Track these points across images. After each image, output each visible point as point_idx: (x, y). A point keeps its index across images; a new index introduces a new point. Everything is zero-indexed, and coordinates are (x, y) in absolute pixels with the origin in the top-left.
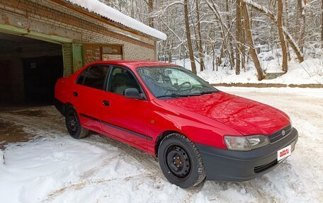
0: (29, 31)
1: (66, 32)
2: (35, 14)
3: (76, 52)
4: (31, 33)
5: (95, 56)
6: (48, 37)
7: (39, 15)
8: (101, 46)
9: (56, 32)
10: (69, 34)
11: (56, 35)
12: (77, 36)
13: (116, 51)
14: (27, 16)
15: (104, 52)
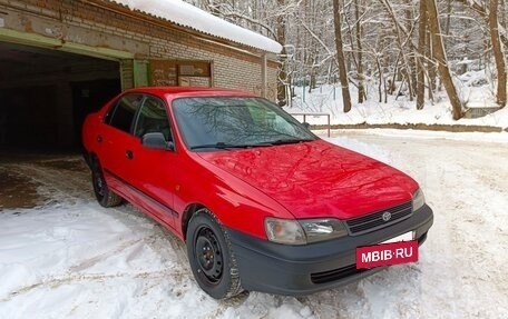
0: (63, 42)
1: (124, 43)
2: (73, 15)
3: (140, 73)
4: (67, 44)
5: (168, 78)
6: (95, 50)
7: (81, 17)
8: (178, 64)
9: (107, 43)
10: (129, 45)
11: (107, 47)
12: (141, 49)
13: (200, 71)
14: (61, 20)
15: (182, 72)
